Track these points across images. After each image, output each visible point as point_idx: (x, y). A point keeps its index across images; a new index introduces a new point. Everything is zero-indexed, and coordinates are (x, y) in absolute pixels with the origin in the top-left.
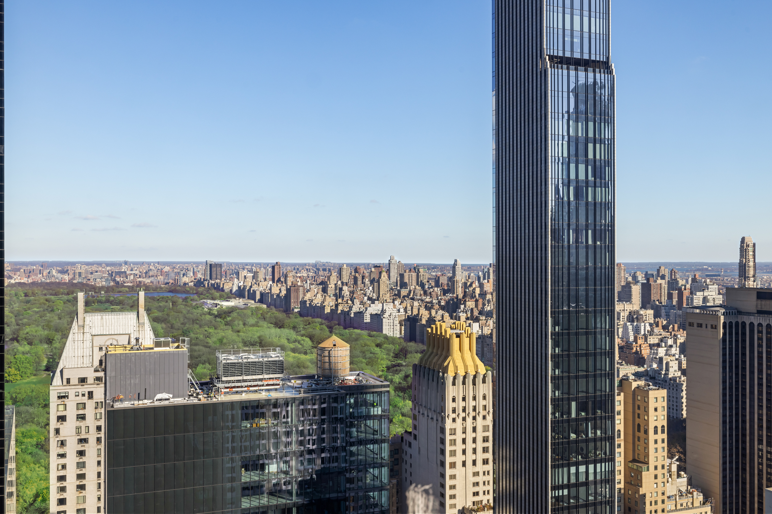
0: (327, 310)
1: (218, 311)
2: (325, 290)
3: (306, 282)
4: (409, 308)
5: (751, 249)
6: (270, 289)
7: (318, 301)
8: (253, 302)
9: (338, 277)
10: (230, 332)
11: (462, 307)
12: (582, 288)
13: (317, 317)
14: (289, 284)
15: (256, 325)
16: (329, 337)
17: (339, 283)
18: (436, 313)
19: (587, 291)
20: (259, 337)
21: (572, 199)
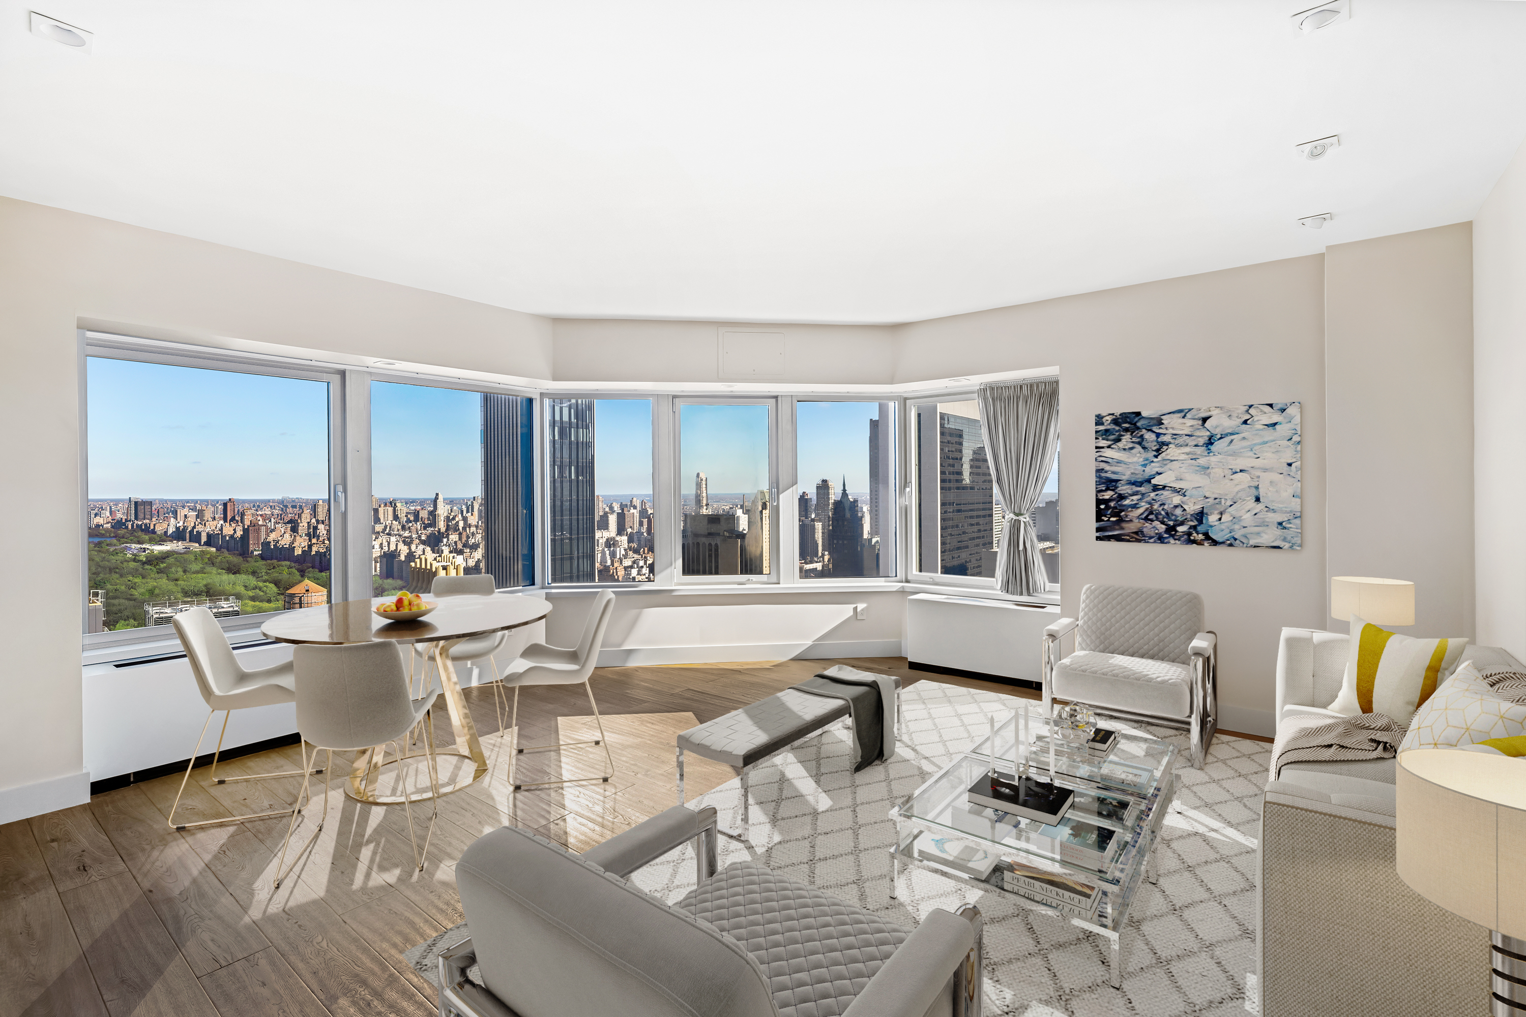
0: (298, 552)
1: (147, 557)
2: (294, 530)
3: (270, 521)
4: (385, 544)
5: (704, 482)
6: (221, 530)
7: (286, 541)
8: (197, 545)
9: (311, 514)
10: (164, 580)
11: (445, 540)
12: (566, 518)
13: (285, 560)
14: (247, 523)
15: (202, 571)
16: (300, 582)
17: (314, 521)
18: (417, 547)
19: (571, 520)
20: (205, 586)
21: (557, 438)
